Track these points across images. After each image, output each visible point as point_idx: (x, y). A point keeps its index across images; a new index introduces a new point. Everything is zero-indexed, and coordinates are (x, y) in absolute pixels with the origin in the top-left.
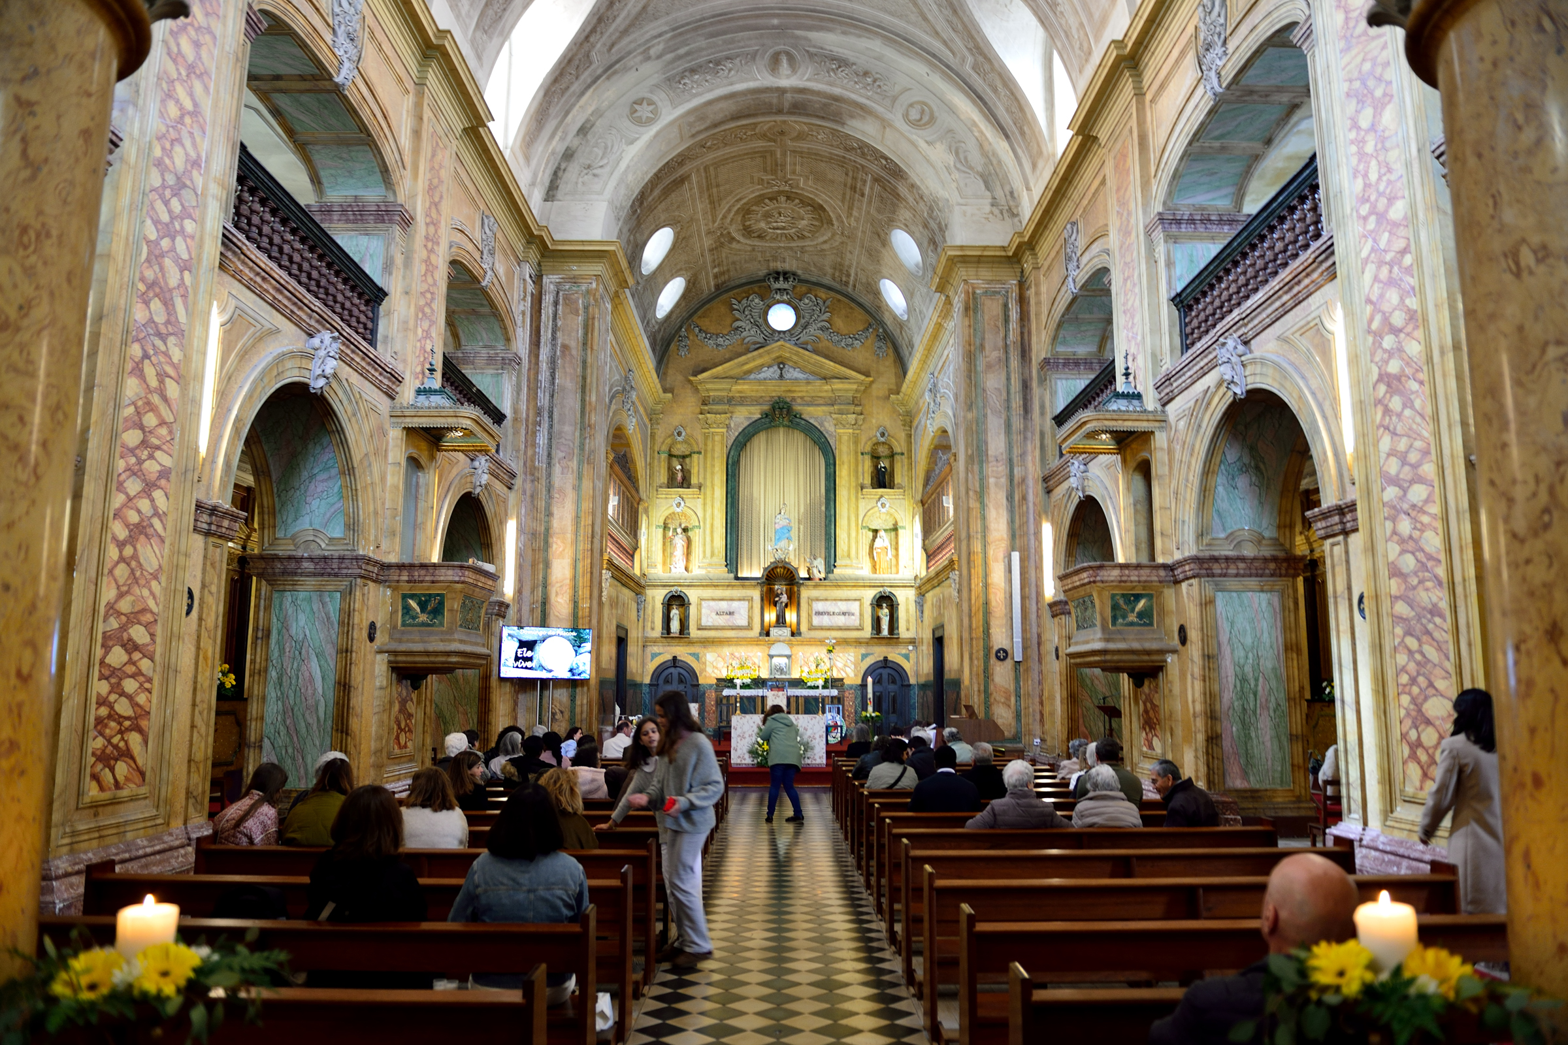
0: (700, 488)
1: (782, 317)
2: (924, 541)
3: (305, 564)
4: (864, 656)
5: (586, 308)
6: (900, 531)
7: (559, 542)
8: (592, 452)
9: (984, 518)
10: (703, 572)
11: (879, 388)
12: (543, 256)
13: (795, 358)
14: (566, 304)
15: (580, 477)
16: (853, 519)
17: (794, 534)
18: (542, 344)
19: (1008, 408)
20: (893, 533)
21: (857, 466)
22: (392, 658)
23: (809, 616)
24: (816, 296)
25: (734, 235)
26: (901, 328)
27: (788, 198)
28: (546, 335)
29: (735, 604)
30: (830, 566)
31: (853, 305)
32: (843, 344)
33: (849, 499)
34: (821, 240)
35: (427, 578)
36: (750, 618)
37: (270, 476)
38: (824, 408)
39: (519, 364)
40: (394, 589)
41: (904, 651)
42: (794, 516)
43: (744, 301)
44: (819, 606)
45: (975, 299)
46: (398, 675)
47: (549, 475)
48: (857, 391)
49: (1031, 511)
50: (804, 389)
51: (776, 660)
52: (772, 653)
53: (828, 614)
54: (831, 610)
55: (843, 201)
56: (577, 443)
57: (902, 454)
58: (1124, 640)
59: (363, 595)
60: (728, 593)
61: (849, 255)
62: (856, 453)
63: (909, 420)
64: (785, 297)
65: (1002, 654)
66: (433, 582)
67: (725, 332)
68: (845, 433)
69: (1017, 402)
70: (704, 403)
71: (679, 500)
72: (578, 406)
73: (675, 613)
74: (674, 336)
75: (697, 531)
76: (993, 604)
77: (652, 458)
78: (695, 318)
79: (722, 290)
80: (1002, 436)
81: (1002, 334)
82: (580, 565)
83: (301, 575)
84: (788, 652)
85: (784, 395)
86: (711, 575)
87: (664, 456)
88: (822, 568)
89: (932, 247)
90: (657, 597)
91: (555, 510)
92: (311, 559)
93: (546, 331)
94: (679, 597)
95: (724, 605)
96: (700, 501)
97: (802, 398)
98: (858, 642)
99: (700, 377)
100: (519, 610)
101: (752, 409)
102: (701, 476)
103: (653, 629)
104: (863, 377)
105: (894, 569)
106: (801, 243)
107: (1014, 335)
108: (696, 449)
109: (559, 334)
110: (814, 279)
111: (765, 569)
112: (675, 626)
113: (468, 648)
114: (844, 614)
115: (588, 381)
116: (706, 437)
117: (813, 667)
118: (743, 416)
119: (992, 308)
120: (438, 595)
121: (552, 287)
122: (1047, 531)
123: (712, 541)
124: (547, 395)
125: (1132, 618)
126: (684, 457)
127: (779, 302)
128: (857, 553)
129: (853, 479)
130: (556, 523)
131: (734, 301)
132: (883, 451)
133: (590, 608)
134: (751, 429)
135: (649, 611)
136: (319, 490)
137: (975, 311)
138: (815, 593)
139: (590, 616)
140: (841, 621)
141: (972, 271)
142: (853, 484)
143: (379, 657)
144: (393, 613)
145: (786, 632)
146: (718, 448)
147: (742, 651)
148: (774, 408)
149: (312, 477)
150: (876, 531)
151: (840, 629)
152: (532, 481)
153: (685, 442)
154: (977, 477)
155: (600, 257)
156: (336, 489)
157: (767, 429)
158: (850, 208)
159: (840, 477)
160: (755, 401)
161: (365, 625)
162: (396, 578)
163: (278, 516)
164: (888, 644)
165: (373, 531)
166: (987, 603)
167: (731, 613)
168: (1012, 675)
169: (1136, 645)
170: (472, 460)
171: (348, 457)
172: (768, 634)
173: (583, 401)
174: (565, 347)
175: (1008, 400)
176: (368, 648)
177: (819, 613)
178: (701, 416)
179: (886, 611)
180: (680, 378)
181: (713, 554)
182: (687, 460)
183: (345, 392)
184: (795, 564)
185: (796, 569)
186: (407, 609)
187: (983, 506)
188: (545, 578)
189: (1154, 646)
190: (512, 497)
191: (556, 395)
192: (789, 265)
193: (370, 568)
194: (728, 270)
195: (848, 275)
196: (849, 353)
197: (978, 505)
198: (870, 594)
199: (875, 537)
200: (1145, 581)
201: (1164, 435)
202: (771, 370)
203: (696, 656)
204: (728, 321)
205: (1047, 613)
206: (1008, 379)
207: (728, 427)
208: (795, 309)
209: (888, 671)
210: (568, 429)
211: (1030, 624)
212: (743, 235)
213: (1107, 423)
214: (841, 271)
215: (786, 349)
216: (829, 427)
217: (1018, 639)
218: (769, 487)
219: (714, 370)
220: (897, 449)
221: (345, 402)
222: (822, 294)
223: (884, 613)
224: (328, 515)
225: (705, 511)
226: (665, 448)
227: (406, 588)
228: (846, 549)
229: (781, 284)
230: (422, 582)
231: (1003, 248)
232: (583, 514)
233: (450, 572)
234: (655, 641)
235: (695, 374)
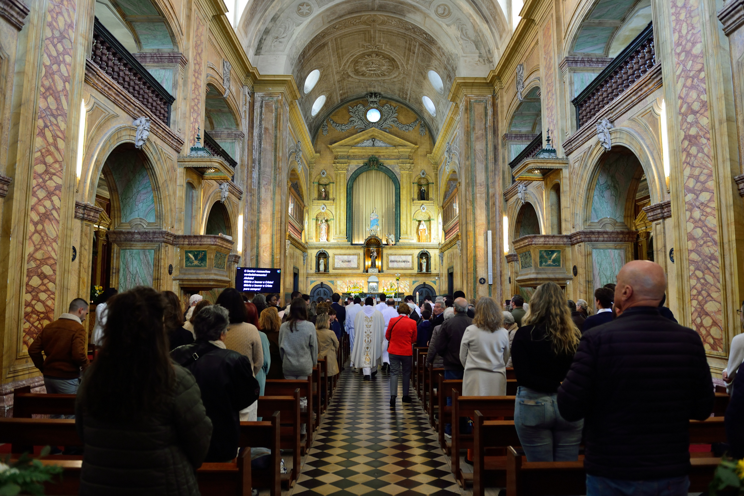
0: (334, 200)
1: (374, 116)
2: (443, 226)
3: (136, 236)
4: (414, 282)
5: (276, 109)
6: (432, 221)
7: (264, 226)
8: (280, 181)
9: (474, 214)
10: (335, 241)
11: (422, 150)
12: (254, 83)
13: (380, 136)
14: (266, 107)
15: (274, 194)
16: (409, 215)
17: (380, 222)
18: (255, 127)
19: (487, 159)
20: (428, 222)
21: (411, 189)
22: (181, 283)
23: (387, 263)
24: (390, 105)
25: (350, 74)
26: (433, 121)
27: (377, 55)
28: (256, 123)
29: (351, 257)
30: (398, 238)
31: (408, 109)
32: (404, 129)
33: (407, 205)
34: (393, 76)
35: (198, 243)
36: (359, 264)
37: (117, 192)
38: (394, 161)
39: (243, 137)
40: (181, 248)
41: (433, 280)
42: (380, 214)
43: (355, 108)
44: (392, 258)
45: (470, 104)
46: (184, 291)
47: (259, 193)
48: (411, 152)
49: (498, 211)
50: (385, 151)
51: (371, 284)
52: (369, 280)
53: (397, 261)
54: (398, 260)
55: (404, 56)
56: (273, 177)
57: (433, 183)
58: (546, 273)
59: (166, 251)
60: (348, 251)
61: (407, 84)
62: (410, 183)
63: (436, 166)
64: (375, 105)
65: (482, 281)
66: (201, 245)
67: (346, 123)
68: (405, 173)
69: (491, 156)
70: (335, 158)
71: (323, 206)
72: (273, 159)
73: (322, 261)
74: (320, 125)
75: (332, 221)
76: (479, 256)
77: (310, 185)
78: (331, 116)
79: (344, 102)
80: (484, 173)
81: (484, 122)
82: (275, 237)
83: (134, 241)
84: (377, 280)
85: (375, 154)
86: (339, 243)
87: (316, 184)
88: (393, 239)
89: (448, 79)
90: (313, 254)
91: (262, 210)
92: (139, 233)
93: (257, 121)
94: (324, 253)
95: (346, 258)
96: (334, 207)
97: (384, 156)
98: (411, 275)
99: (333, 145)
100: (245, 260)
101: (359, 161)
102: (334, 194)
103: (311, 269)
104: (414, 145)
105: (428, 240)
106: (383, 78)
107: (489, 123)
108: (332, 181)
109: (263, 122)
110: (389, 97)
111: (366, 240)
112: (322, 268)
113: (219, 278)
114: (404, 262)
115: (278, 146)
116: (336, 175)
117: (389, 287)
118: (355, 165)
119: (479, 109)
120: (203, 251)
121: (259, 98)
122: (506, 220)
123: (340, 226)
124: (257, 153)
125: (550, 262)
126: (326, 185)
127: (372, 108)
128: (411, 232)
129: (409, 196)
130: (263, 217)
131: (350, 108)
132: (423, 182)
133: (280, 258)
134: (358, 171)
135: (309, 260)
136: (142, 198)
137: (471, 111)
138: (390, 251)
139: (280, 262)
140: (403, 265)
141: (469, 90)
142: (409, 198)
143: (174, 282)
144: (181, 260)
145: (376, 270)
146: (342, 181)
147: (355, 280)
148: (370, 161)
149: (138, 192)
150: (420, 221)
151: (402, 269)
152: (251, 196)
153: (326, 177)
154: (471, 194)
155: (283, 83)
156: (151, 198)
157: (366, 171)
158: (408, 60)
159: (403, 195)
160: (361, 157)
161: (167, 266)
162: (182, 243)
163: (122, 212)
164: (426, 276)
165: (170, 220)
166: (475, 256)
167: (349, 261)
168: (487, 291)
169: (552, 276)
170: (220, 185)
171: (156, 182)
172: (367, 272)
173: (275, 156)
174: (266, 129)
175: (487, 155)
176: (169, 278)
177: (392, 261)
178: (334, 165)
179: (425, 260)
180: (323, 146)
181: (340, 233)
182: (327, 187)
183: (154, 148)
184: (380, 237)
185: (381, 240)
186: (188, 258)
187: (474, 208)
188: (258, 244)
189: (561, 276)
190: (241, 204)
191: (262, 153)
192: (378, 89)
193: (169, 238)
194: (347, 92)
195: (407, 94)
196: (407, 134)
197: (471, 207)
198: (417, 252)
199: (419, 225)
200: (557, 244)
201: (567, 170)
202: (368, 142)
203: (332, 282)
204: (347, 117)
205: (505, 261)
206: (487, 145)
207: (347, 170)
208: (380, 111)
209: (426, 289)
210: (268, 170)
211: (497, 266)
212: (354, 74)
213: (538, 164)
214: (403, 92)
215: (376, 131)
216: (397, 170)
217: (490, 273)
218: (367, 200)
219: (340, 142)
220: (431, 181)
221: (154, 154)
222: (394, 104)
223: (424, 261)
224: (147, 211)
225: (336, 211)
226: (316, 180)
227: (187, 248)
228: (405, 230)
229: (373, 99)
230: (195, 245)
231: (485, 79)
232: (276, 212)
233: (209, 240)
234: (312, 275)
235: (331, 144)
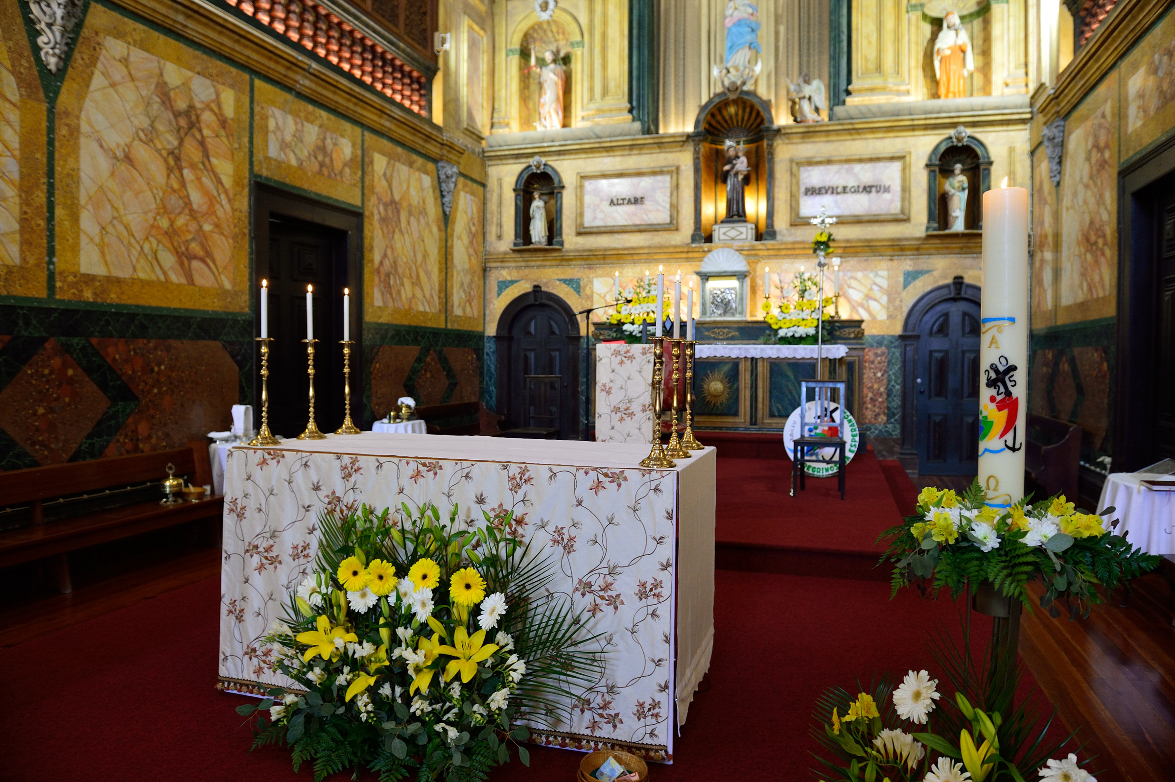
4: (911, 277)
10: (587, 124)
17: (766, 37)
20: (977, 23)
23: (794, 200)
29: (644, 184)
30: (839, 93)
36: (675, 208)
44: (814, 176)
51: (714, 284)
53: (832, 190)
54: (840, 183)
60: (633, 161)
73: (538, 206)
75: (581, 57)
86: (598, 130)
88: (822, 100)
90: (505, 178)
94: (543, 174)
95: (625, 185)
98: (897, 248)
103: (499, 237)
111: (704, 109)
112: (538, 230)
114: (867, 189)
117: (795, 300)
123: (604, 66)
128: (897, 63)
135: (492, 205)
138: (805, 151)
140: (860, 204)
145: (745, 232)
151: (858, 220)
164: (963, 250)
167: (637, 201)
172: (709, 239)
177: (813, 192)
179: (961, 178)
181: (605, 92)
184: (763, 92)
185: (768, 107)
198: (925, 146)
199: (936, 34)
203: (575, 284)
209: (963, 306)
223: (957, 183)
225: (591, 11)
228: (872, 55)
234: (503, 259)
